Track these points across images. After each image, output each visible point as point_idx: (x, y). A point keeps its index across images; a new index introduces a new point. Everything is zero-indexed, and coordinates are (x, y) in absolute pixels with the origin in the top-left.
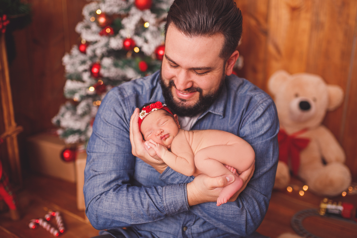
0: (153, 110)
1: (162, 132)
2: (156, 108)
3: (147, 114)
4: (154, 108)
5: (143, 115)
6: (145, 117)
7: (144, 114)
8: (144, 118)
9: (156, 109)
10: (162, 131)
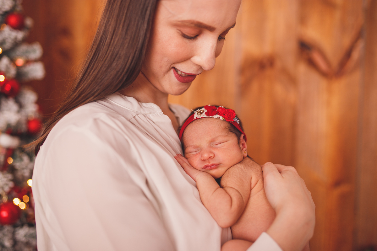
0: (216, 116)
1: (211, 157)
2: (223, 117)
3: (205, 116)
4: (220, 115)
5: (199, 114)
6: (199, 118)
7: (201, 113)
8: (197, 119)
9: (221, 118)
10: (212, 155)
